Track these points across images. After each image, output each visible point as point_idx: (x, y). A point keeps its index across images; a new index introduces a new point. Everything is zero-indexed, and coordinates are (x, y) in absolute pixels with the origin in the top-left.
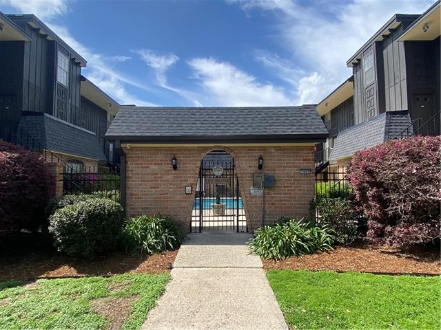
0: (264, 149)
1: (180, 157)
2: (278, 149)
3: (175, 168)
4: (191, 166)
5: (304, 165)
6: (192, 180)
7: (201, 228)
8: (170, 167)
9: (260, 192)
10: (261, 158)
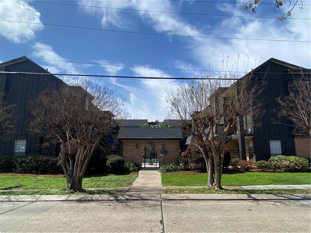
0: (164, 142)
1: (139, 144)
2: (169, 142)
3: (137, 148)
4: (142, 147)
5: (177, 147)
6: (142, 152)
7: (145, 167)
8: (136, 147)
9: (163, 155)
10: (163, 145)
